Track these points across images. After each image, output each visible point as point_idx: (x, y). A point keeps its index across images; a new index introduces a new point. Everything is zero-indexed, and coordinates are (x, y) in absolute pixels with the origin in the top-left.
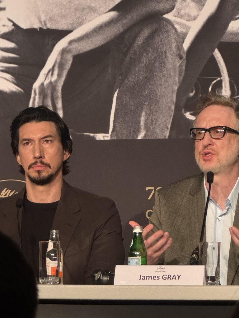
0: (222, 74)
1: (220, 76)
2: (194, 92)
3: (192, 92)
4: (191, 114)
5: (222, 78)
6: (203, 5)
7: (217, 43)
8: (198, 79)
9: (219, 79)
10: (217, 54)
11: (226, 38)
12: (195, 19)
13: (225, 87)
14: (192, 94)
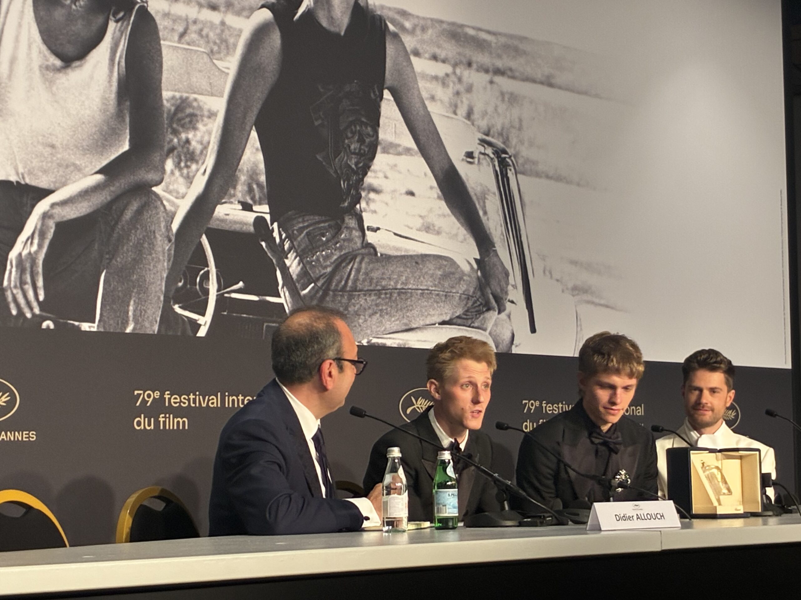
0: (209, 263)
1: (208, 266)
2: (183, 281)
3: (180, 281)
4: (180, 307)
5: (209, 269)
6: (191, 183)
7: (205, 228)
8: (187, 267)
9: (206, 269)
10: (204, 240)
11: (213, 224)
12: (183, 197)
13: (212, 279)
14: (180, 284)
